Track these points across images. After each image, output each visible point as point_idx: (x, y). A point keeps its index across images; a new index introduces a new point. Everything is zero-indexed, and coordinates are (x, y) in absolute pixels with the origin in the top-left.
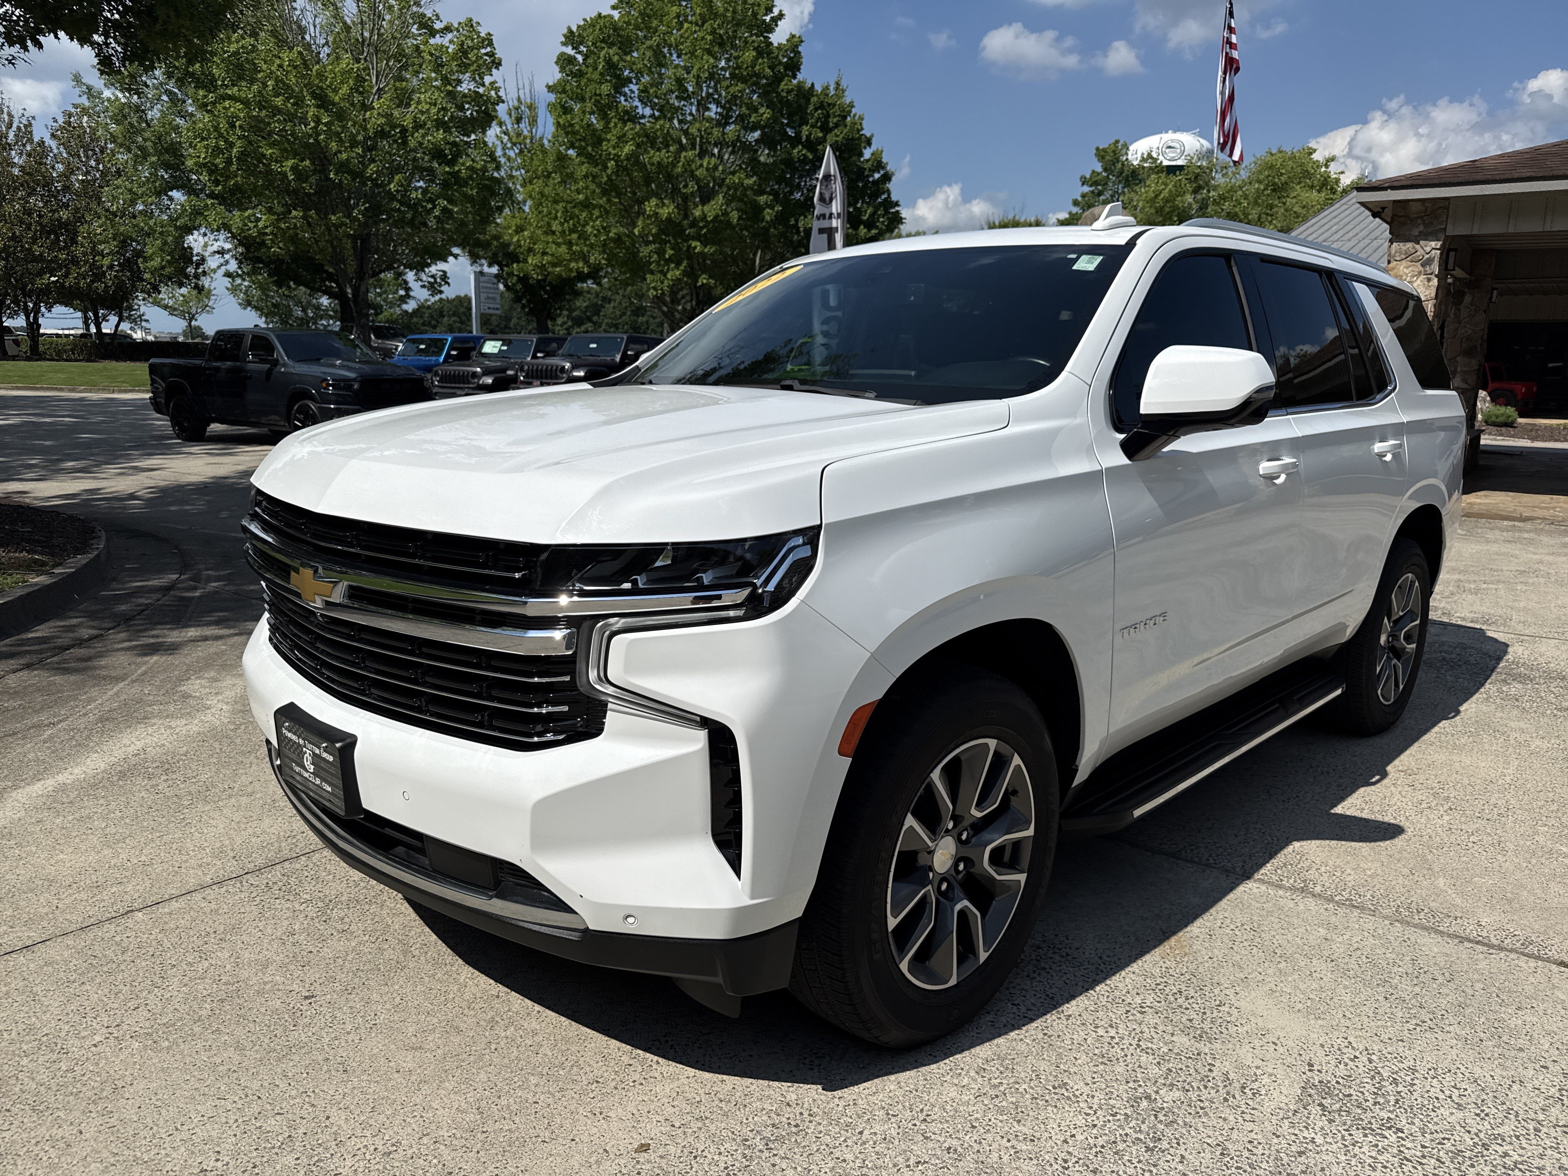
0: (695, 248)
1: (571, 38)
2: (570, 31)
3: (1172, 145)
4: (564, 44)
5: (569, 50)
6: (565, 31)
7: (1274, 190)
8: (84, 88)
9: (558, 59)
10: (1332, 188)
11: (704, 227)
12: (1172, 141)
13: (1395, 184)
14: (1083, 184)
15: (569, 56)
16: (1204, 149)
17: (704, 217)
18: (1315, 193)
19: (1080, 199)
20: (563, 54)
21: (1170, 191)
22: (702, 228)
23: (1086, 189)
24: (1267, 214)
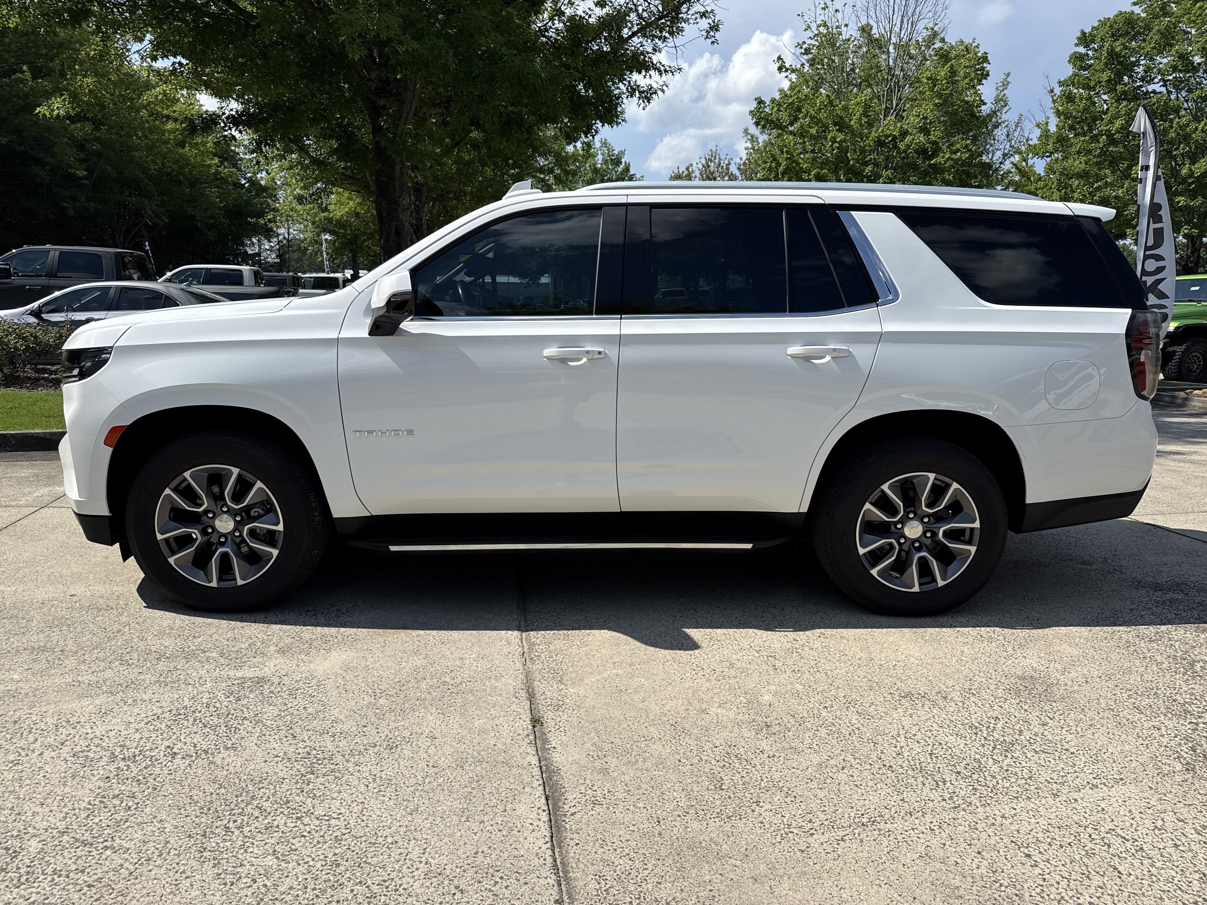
0: (1179, 202)
1: (1085, 39)
2: (1083, 33)
4: (1077, 45)
5: (1082, 50)
6: (1079, 34)
8: (749, 137)
9: (1071, 58)
11: (1192, 183)
15: (1080, 54)
17: (1191, 174)
20: (1075, 53)
22: (1190, 184)
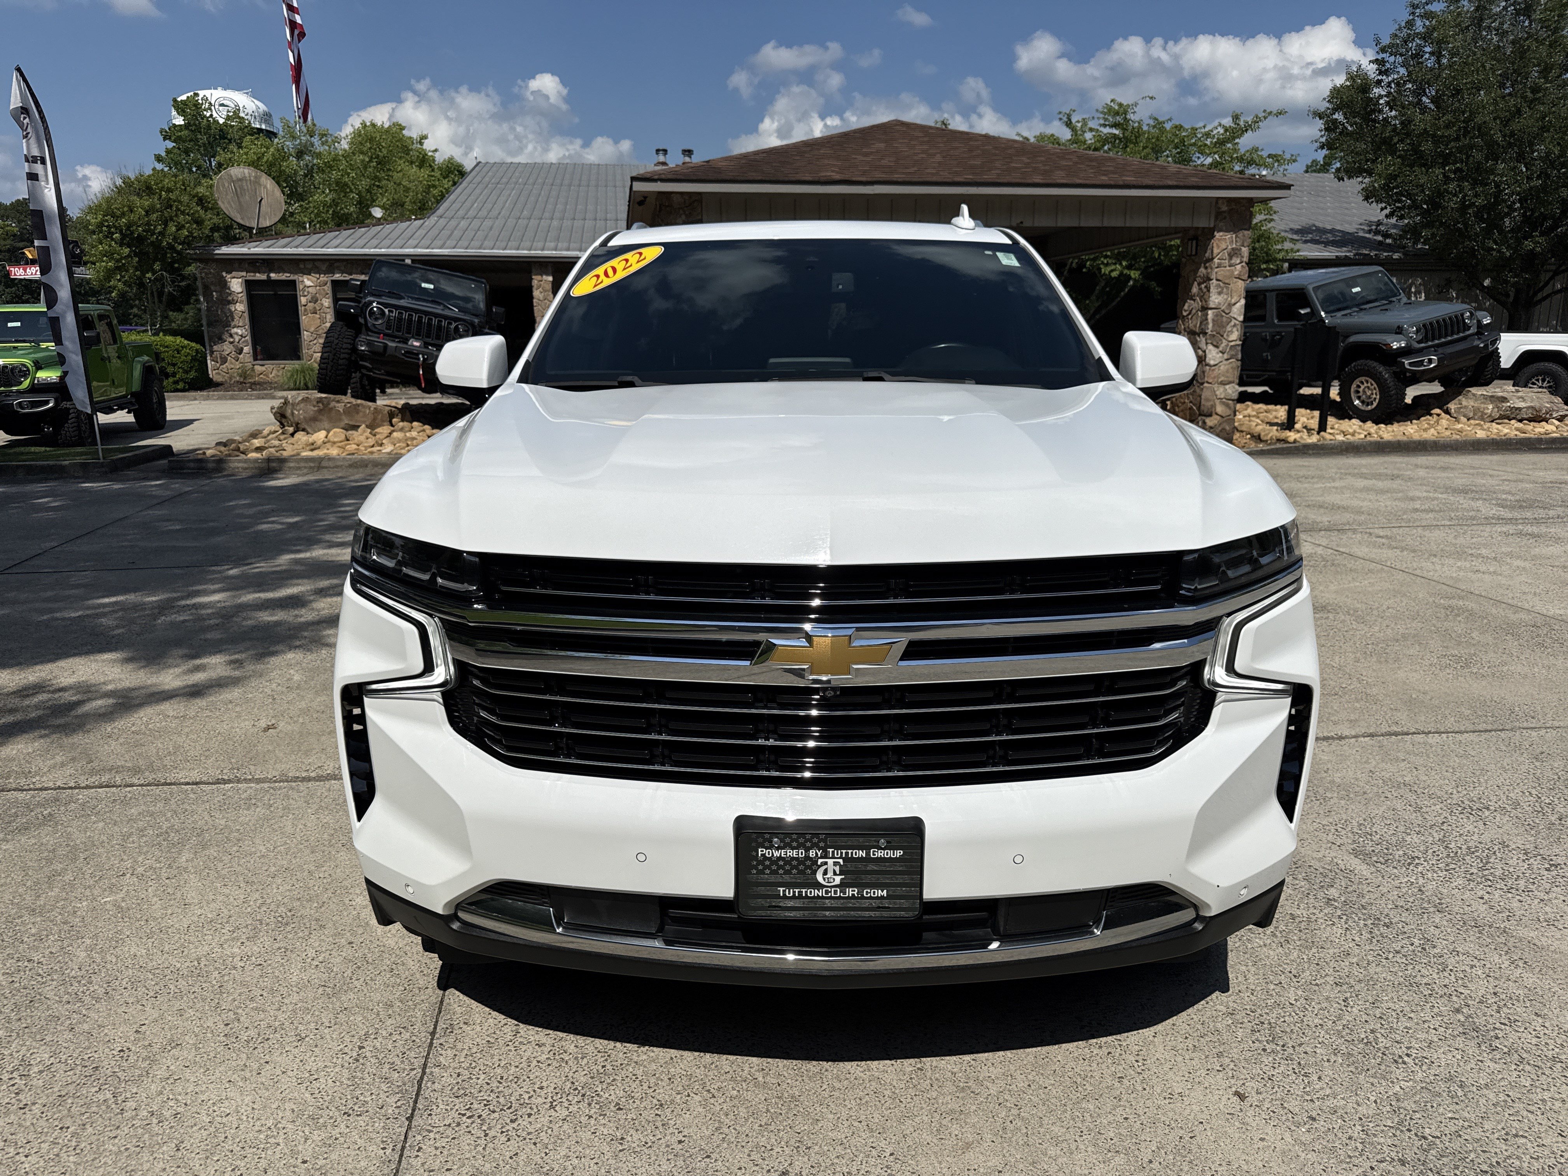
3: (225, 102)
7: (379, 163)
10: (431, 166)
12: (224, 98)
13: (663, 177)
14: (165, 139)
16: (261, 110)
18: (415, 169)
19: (163, 154)
21: (273, 155)
23: (170, 145)
24: (378, 186)
